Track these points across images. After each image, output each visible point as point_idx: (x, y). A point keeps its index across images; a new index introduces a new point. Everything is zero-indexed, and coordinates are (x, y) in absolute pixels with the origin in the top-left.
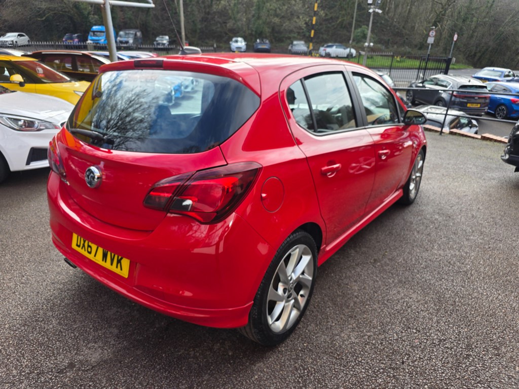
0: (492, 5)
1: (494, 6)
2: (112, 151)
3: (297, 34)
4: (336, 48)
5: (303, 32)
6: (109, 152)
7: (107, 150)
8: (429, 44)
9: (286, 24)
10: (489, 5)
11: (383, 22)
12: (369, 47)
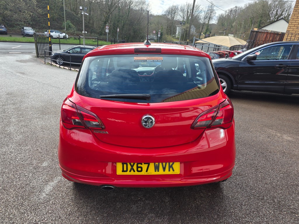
0: (128, 15)
1: (129, 15)
2: (150, 104)
3: (23, 22)
4: (55, 33)
5: (27, 22)
6: (148, 105)
7: (147, 104)
8: (107, 33)
9: (15, 16)
10: (127, 15)
11: (77, 19)
12: (85, 33)
